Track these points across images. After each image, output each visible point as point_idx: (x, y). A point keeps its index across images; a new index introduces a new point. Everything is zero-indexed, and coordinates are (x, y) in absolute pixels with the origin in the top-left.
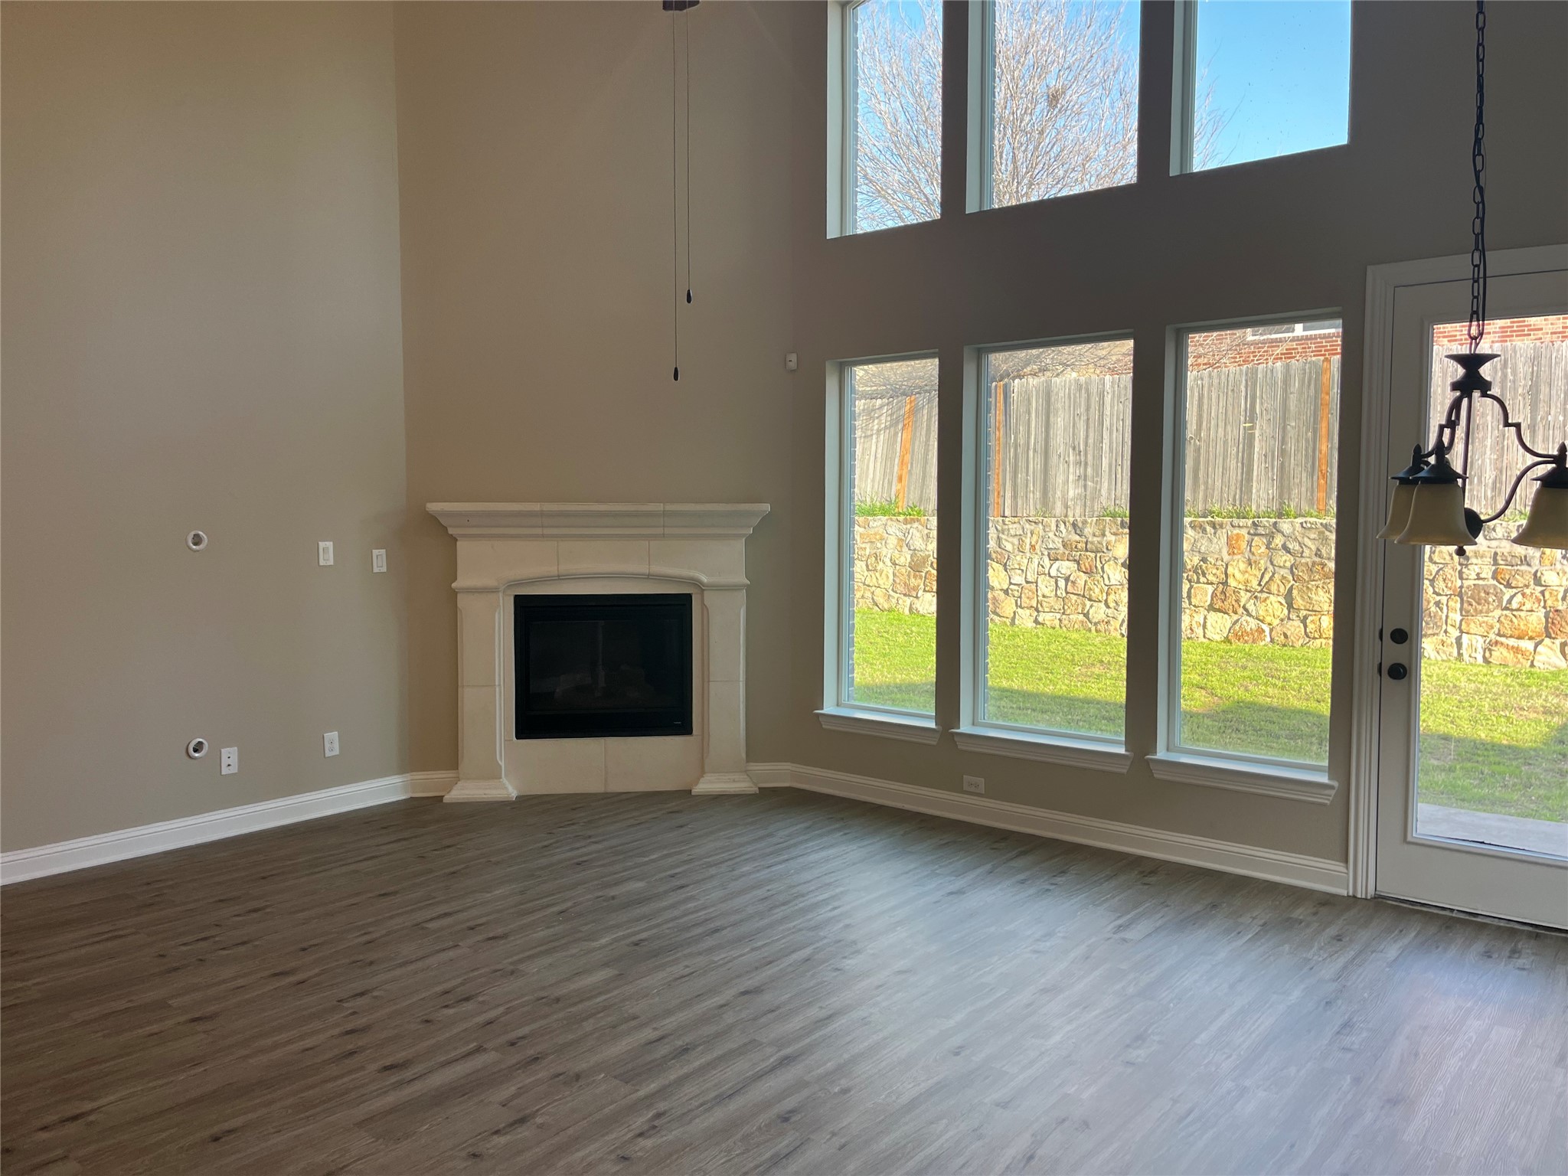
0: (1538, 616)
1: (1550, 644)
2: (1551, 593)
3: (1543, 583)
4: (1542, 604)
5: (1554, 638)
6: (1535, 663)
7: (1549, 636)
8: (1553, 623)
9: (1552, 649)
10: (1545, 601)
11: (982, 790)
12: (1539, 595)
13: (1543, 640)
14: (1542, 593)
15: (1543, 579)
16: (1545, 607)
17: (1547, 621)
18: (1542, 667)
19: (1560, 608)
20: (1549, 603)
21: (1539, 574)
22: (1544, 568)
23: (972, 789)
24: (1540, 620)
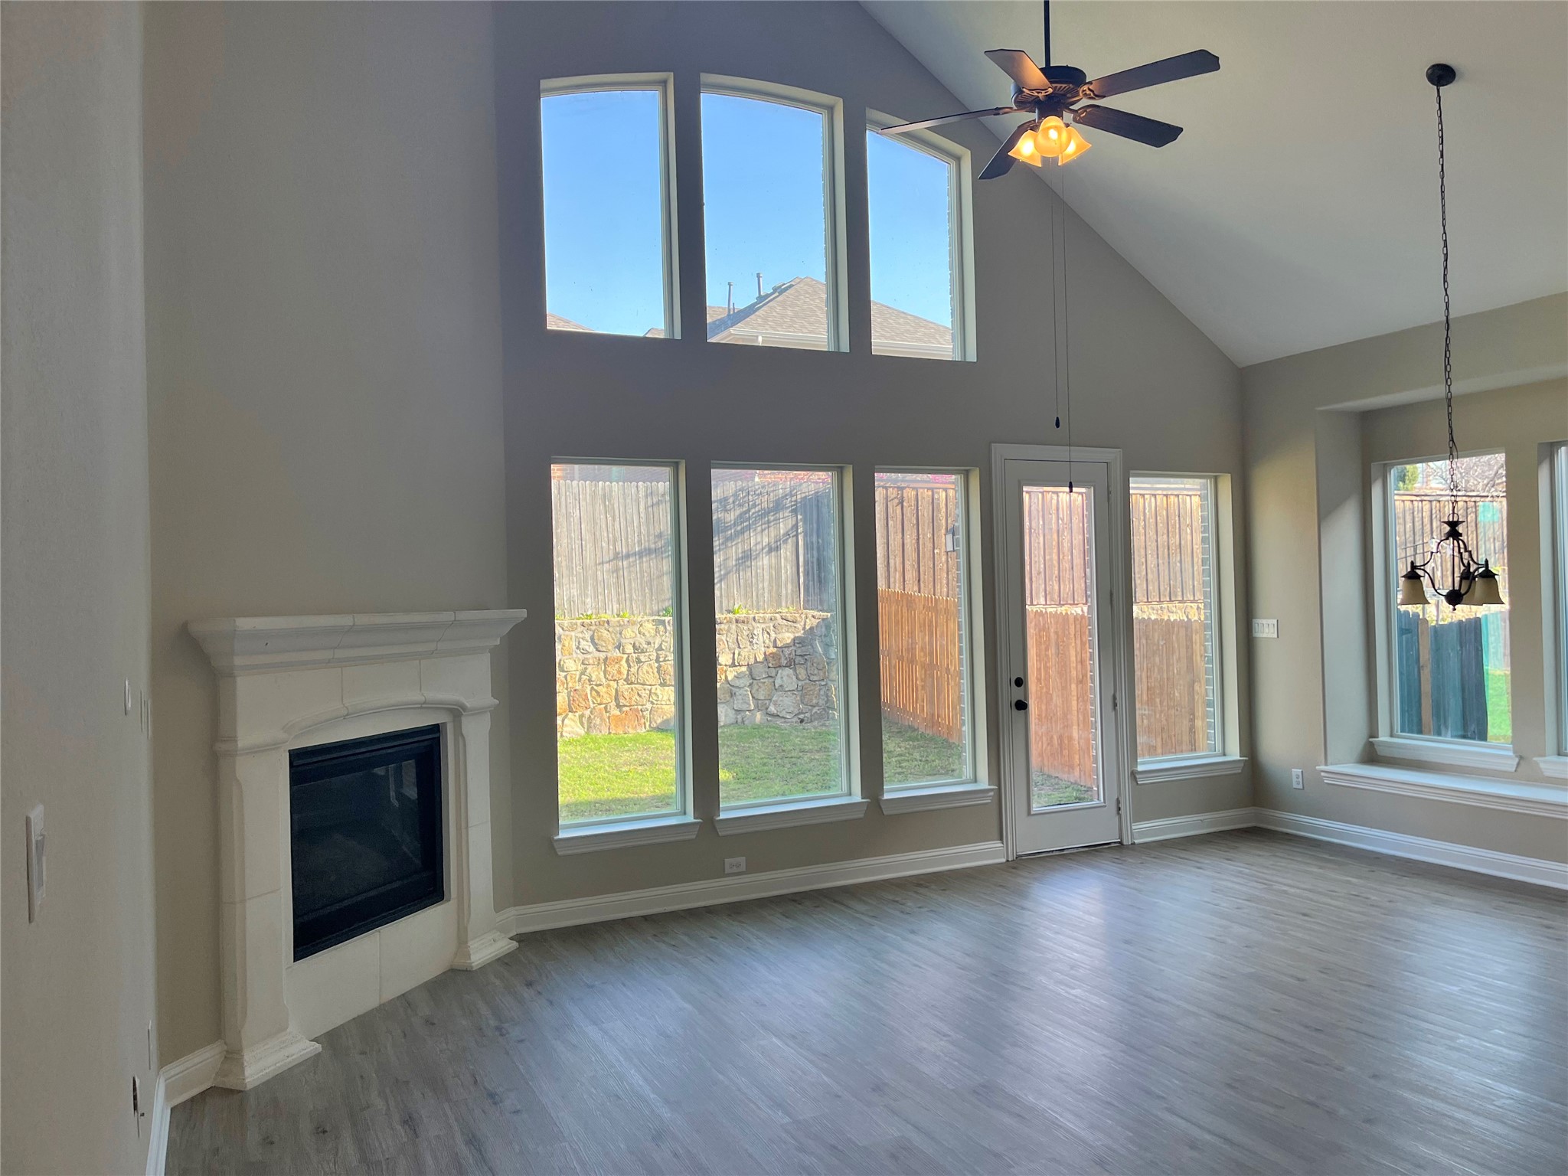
0: (563, 696)
1: (573, 717)
2: (571, 677)
3: (566, 670)
4: (565, 686)
5: (575, 712)
6: (564, 734)
7: (571, 711)
8: (573, 700)
9: (574, 721)
10: (567, 684)
11: (743, 868)
12: (563, 679)
13: (567, 715)
14: (566, 677)
15: (565, 666)
16: (567, 689)
17: (569, 701)
18: (568, 736)
19: (577, 688)
20: (570, 685)
21: (562, 663)
22: (565, 658)
23: (735, 870)
24: (564, 699)
